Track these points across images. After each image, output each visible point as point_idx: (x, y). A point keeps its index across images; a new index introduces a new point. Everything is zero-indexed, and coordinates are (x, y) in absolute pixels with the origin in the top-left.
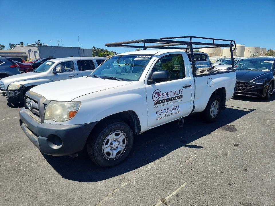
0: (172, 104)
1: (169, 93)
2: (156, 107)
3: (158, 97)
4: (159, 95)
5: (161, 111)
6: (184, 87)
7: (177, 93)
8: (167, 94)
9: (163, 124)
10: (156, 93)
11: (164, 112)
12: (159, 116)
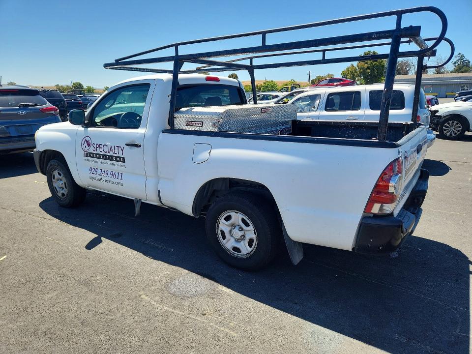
0: (107, 165)
1: (101, 146)
2: (88, 160)
3: (87, 148)
4: (89, 145)
5: (96, 169)
6: (126, 145)
7: (113, 150)
8: (98, 146)
9: (99, 190)
10: (86, 141)
11: (99, 172)
12: (93, 176)
